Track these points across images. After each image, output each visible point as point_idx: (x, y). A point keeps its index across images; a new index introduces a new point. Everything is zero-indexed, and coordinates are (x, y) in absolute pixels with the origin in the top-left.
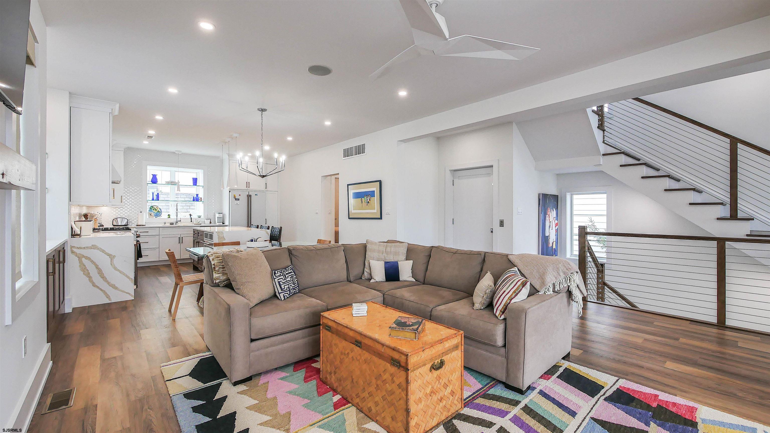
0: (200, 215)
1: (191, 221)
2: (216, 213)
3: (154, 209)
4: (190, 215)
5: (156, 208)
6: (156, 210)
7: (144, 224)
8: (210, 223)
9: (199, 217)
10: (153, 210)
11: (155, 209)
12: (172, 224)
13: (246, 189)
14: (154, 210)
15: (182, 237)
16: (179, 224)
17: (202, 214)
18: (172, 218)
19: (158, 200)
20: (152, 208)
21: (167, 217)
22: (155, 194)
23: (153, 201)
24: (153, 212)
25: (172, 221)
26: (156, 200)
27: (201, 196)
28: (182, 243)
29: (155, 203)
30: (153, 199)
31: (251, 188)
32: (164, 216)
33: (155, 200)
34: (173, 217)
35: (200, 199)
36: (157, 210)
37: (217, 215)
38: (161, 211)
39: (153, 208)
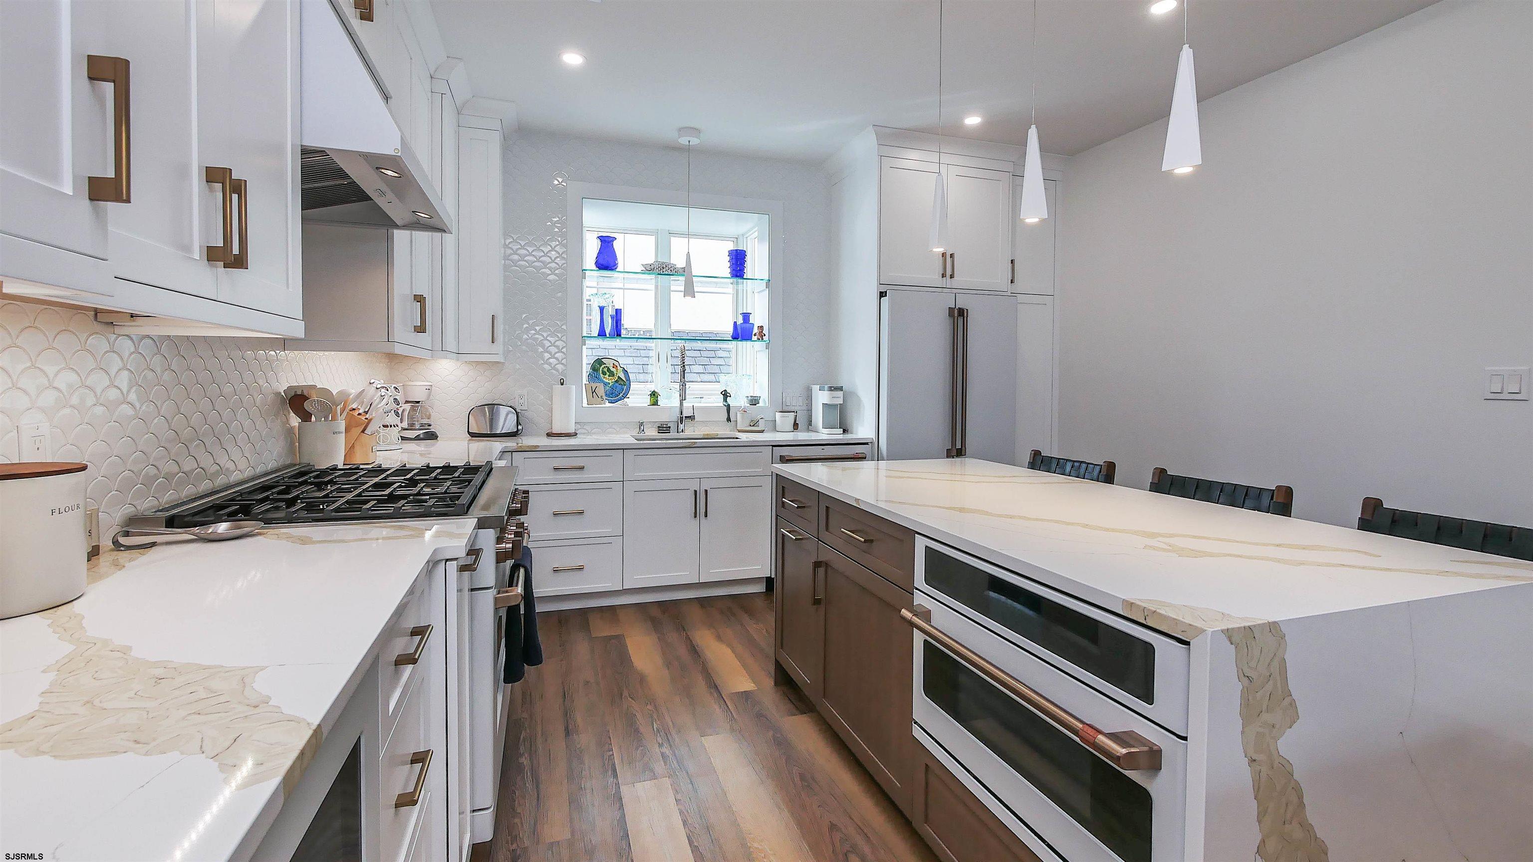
0: (757, 394)
1: (729, 420)
2: (816, 388)
3: (606, 370)
4: (725, 395)
5: (612, 369)
6: (612, 374)
7: (572, 431)
8: (796, 426)
9: (754, 401)
10: (602, 375)
11: (609, 369)
12: (663, 429)
13: (938, 281)
14: (607, 376)
15: (706, 491)
16: (690, 430)
17: (762, 390)
18: (664, 408)
19: (617, 336)
20: (598, 366)
21: (647, 400)
22: (609, 312)
23: (600, 339)
24: (603, 382)
25: (664, 418)
26: (612, 336)
27: (759, 319)
28: (706, 516)
29: (611, 348)
30: (602, 334)
31: (961, 280)
32: (637, 397)
33: (608, 336)
34: (670, 401)
35: (756, 330)
36: (615, 372)
37: (822, 398)
38: (628, 379)
39: (601, 368)
